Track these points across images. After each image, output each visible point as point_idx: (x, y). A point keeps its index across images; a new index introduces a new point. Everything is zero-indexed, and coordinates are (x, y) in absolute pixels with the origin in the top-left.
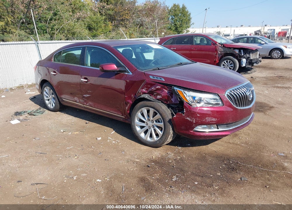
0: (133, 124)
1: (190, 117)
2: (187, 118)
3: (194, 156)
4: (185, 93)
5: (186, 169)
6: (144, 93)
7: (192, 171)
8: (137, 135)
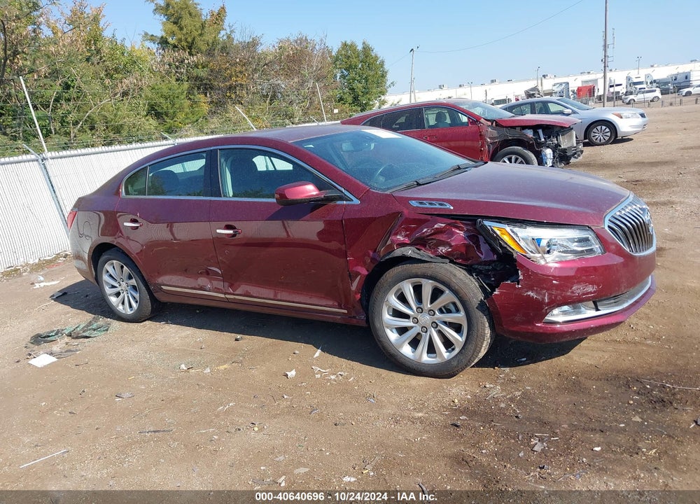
0: (377, 325)
1: (535, 288)
2: (529, 293)
3: (553, 385)
4: (513, 232)
5: (552, 417)
6: (402, 245)
7: (568, 422)
8: (392, 352)
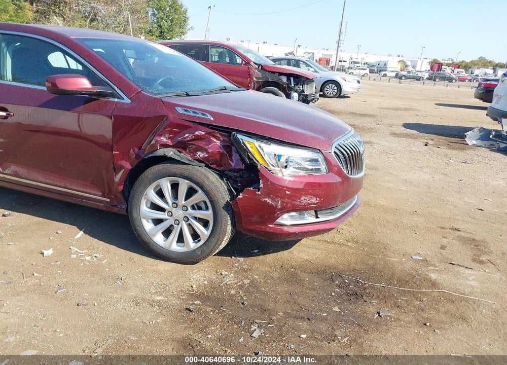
0: (135, 215)
1: (272, 196)
2: (266, 199)
3: (276, 275)
4: (260, 147)
5: (271, 305)
6: (165, 146)
7: (284, 310)
8: (146, 239)
